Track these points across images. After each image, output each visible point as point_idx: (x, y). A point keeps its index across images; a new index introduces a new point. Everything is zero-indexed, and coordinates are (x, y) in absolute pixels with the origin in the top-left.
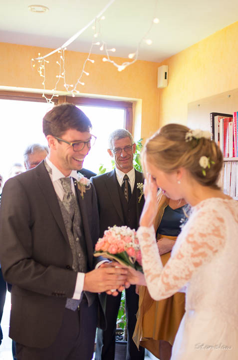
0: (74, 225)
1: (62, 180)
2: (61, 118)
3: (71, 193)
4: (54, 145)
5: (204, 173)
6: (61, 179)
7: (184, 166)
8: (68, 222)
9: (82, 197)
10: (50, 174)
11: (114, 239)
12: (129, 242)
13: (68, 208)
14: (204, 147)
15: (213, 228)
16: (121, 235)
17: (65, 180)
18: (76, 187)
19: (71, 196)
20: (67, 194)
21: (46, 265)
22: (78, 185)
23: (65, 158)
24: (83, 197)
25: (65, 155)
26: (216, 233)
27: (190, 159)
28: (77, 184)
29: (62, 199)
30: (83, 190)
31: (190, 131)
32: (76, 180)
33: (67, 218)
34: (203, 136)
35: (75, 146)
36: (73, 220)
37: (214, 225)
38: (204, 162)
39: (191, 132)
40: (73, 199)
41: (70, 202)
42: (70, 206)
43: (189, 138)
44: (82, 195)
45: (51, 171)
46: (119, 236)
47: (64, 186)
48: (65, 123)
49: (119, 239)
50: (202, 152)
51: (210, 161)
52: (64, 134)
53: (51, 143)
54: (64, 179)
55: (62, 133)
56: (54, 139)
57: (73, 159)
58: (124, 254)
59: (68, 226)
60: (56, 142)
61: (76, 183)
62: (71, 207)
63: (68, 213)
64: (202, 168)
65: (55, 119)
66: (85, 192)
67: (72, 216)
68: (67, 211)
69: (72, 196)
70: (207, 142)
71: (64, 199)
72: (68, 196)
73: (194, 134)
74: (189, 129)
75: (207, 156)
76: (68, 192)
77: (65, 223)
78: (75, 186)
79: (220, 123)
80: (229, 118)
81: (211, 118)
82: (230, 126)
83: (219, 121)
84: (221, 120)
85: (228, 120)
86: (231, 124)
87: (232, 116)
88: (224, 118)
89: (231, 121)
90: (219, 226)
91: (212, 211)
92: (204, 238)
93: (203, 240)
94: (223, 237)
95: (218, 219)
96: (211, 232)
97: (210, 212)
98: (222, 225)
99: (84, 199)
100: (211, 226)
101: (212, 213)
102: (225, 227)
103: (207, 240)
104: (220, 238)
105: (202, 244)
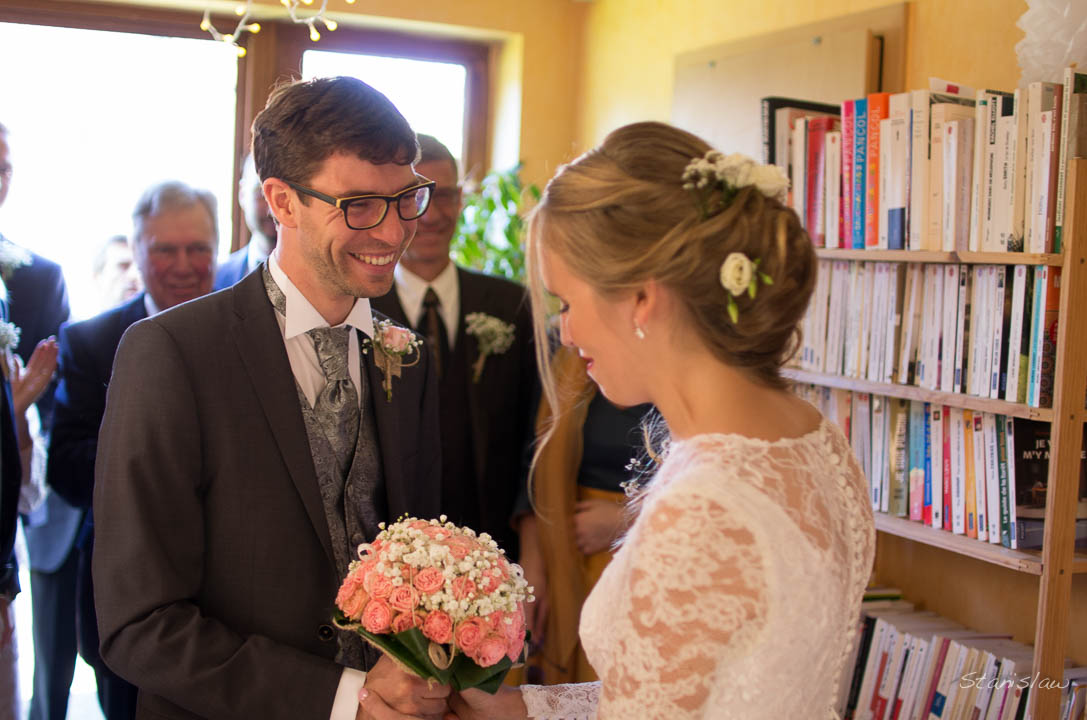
0: (350, 490)
1: (318, 335)
2: (308, 118)
3: (345, 382)
4: (289, 213)
5: (733, 313)
6: (312, 333)
7: (658, 276)
8: (328, 480)
9: (386, 394)
10: (279, 314)
11: (382, 579)
12: (430, 593)
14: (744, 220)
15: (715, 567)
16: (407, 567)
18: (367, 362)
19: (342, 393)
20: (331, 386)
21: (242, 630)
22: (376, 353)
23: (323, 252)
24: (390, 394)
25: (324, 243)
26: (728, 581)
27: (686, 255)
28: (371, 351)
30: (394, 370)
31: (709, 154)
32: (368, 337)
33: (327, 468)
34: (751, 181)
35: (350, 210)
36: (345, 474)
37: (713, 556)
38: (736, 273)
39: (712, 161)
40: (351, 402)
41: (341, 414)
42: (340, 425)
43: (696, 177)
44: (388, 385)
45: (283, 300)
46: (396, 571)
47: (323, 357)
48: (319, 133)
49: (397, 581)
50: (735, 237)
51: (758, 276)
52: (317, 171)
53: (280, 207)
54: (325, 332)
55: (311, 165)
56: (288, 191)
57: (349, 257)
58: (414, 637)
59: (330, 492)
60: (293, 200)
61: (367, 346)
62: (343, 430)
63: (330, 449)
64: (725, 292)
65: (288, 120)
66: (399, 374)
67: (343, 461)
69: (351, 392)
70: (761, 204)
71: (318, 400)
72: (335, 393)
73: (719, 168)
74: (708, 148)
75: (751, 257)
76: (334, 378)
77: (321, 480)
78: (363, 356)
79: (794, 131)
80: (825, 117)
81: (766, 113)
82: (832, 146)
83: (792, 127)
84: (800, 124)
85: (824, 125)
86: (833, 140)
87: (836, 110)
88: (811, 116)
89: (831, 127)
90: (733, 559)
91: (705, 506)
92: (687, 607)
93: (685, 613)
94: (754, 594)
95: (728, 533)
96: (708, 582)
97: (699, 509)
98: (746, 554)
99: (392, 399)
100: (705, 559)
101: (705, 513)
102: (758, 560)
103: (700, 611)
104: (745, 599)
105: (684, 629)
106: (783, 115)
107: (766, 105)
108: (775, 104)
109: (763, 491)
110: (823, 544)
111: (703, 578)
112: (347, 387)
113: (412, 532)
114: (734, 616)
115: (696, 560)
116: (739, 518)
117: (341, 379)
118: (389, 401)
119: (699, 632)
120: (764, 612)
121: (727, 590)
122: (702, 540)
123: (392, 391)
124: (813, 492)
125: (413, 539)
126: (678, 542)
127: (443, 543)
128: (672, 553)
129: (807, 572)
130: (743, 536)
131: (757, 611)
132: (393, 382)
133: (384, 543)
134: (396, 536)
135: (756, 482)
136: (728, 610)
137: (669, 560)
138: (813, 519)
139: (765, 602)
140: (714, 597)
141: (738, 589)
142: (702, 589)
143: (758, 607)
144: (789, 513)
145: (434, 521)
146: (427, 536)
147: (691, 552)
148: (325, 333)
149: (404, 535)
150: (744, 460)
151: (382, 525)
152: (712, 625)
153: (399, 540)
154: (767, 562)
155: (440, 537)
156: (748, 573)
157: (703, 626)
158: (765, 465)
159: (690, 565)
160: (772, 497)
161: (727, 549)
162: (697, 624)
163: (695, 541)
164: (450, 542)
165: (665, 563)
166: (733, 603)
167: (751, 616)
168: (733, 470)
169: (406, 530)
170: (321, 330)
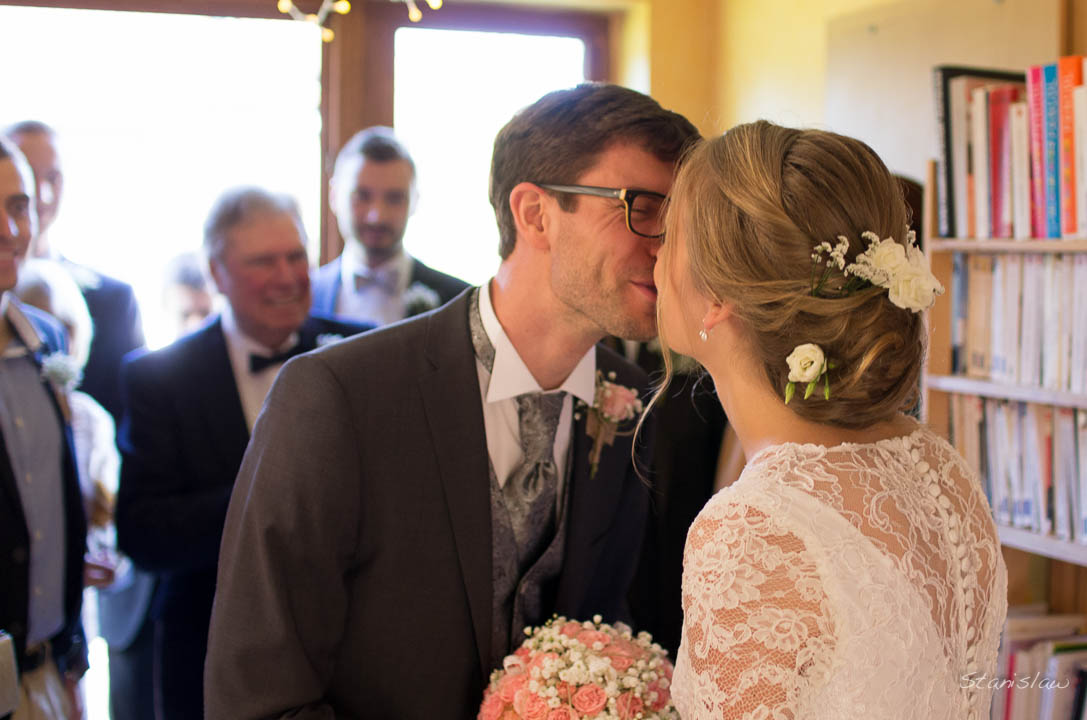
1: (528, 401)
3: (548, 465)
4: (541, 230)
6: (520, 399)
8: (502, 574)
13: (518, 523)
15: (762, 579)
17: (539, 408)
18: (578, 427)
20: (529, 466)
22: (591, 417)
24: (595, 469)
26: (779, 594)
28: (584, 417)
29: (502, 480)
30: (605, 437)
33: (504, 561)
37: (757, 566)
41: (533, 505)
44: (595, 458)
59: (501, 589)
61: (581, 411)
63: (512, 539)
66: (610, 444)
68: (512, 531)
69: (551, 478)
76: (535, 458)
79: (973, 103)
80: (1007, 87)
81: (940, 83)
82: (1018, 120)
83: (970, 99)
84: (979, 96)
85: (1008, 96)
86: (1019, 113)
87: (1020, 78)
88: (991, 86)
89: (1015, 97)
90: (782, 568)
91: (743, 512)
92: (738, 627)
93: (737, 635)
94: (814, 607)
95: (771, 539)
96: (758, 596)
97: (736, 516)
98: (797, 562)
99: (597, 474)
100: (750, 571)
101: (742, 520)
102: (812, 567)
103: (754, 630)
104: (804, 614)
105: (739, 654)
106: (958, 86)
107: (939, 75)
108: (949, 73)
109: (814, 494)
110: (895, 550)
111: (750, 593)
112: (548, 470)
113: (565, 640)
114: (793, 632)
115: (739, 573)
116: (782, 523)
117: (542, 462)
118: (593, 475)
119: (756, 654)
120: (831, 628)
121: (781, 603)
122: (742, 550)
123: (599, 465)
124: (879, 495)
125: (566, 649)
126: (717, 555)
127: (601, 654)
128: (713, 568)
129: (874, 580)
130: (790, 542)
131: (821, 627)
132: (603, 454)
133: (533, 654)
134: (546, 646)
135: (805, 485)
136: (786, 626)
137: (711, 577)
138: (881, 522)
139: (828, 615)
140: (765, 613)
141: (793, 602)
142: (751, 604)
143: (821, 622)
144: (848, 517)
145: (587, 624)
146: (583, 646)
147: (734, 565)
148: (534, 401)
149: (556, 645)
150: (793, 465)
151: (528, 630)
152: (769, 645)
153: (550, 651)
154: (821, 570)
155: (598, 645)
156: (802, 584)
157: (760, 647)
158: (820, 469)
159: (732, 579)
160: (824, 500)
161: (774, 558)
162: (751, 645)
163: (735, 552)
164: (610, 651)
165: (707, 581)
166: (790, 618)
167: (815, 632)
168: (779, 475)
169: (557, 637)
170: (529, 395)
